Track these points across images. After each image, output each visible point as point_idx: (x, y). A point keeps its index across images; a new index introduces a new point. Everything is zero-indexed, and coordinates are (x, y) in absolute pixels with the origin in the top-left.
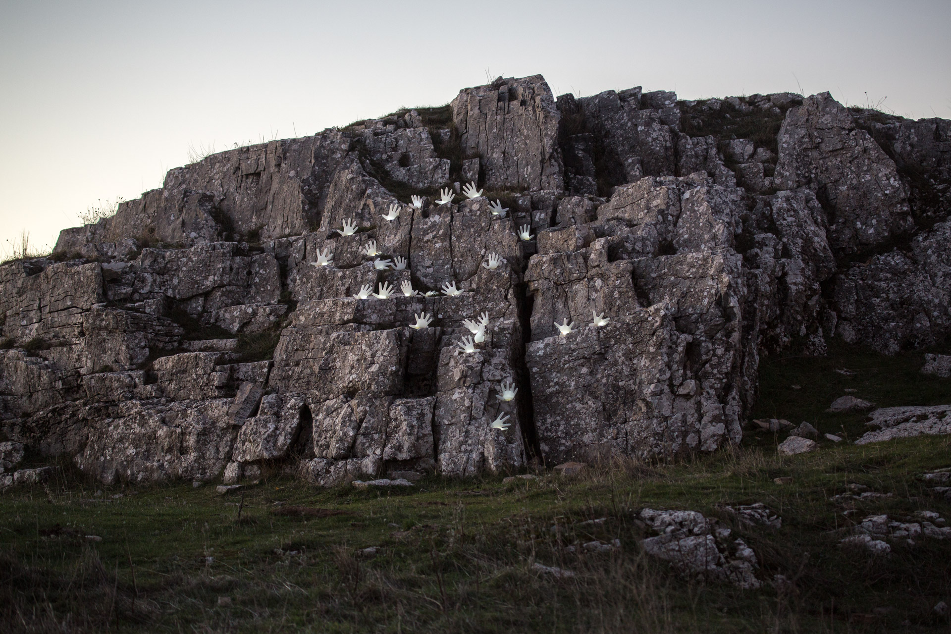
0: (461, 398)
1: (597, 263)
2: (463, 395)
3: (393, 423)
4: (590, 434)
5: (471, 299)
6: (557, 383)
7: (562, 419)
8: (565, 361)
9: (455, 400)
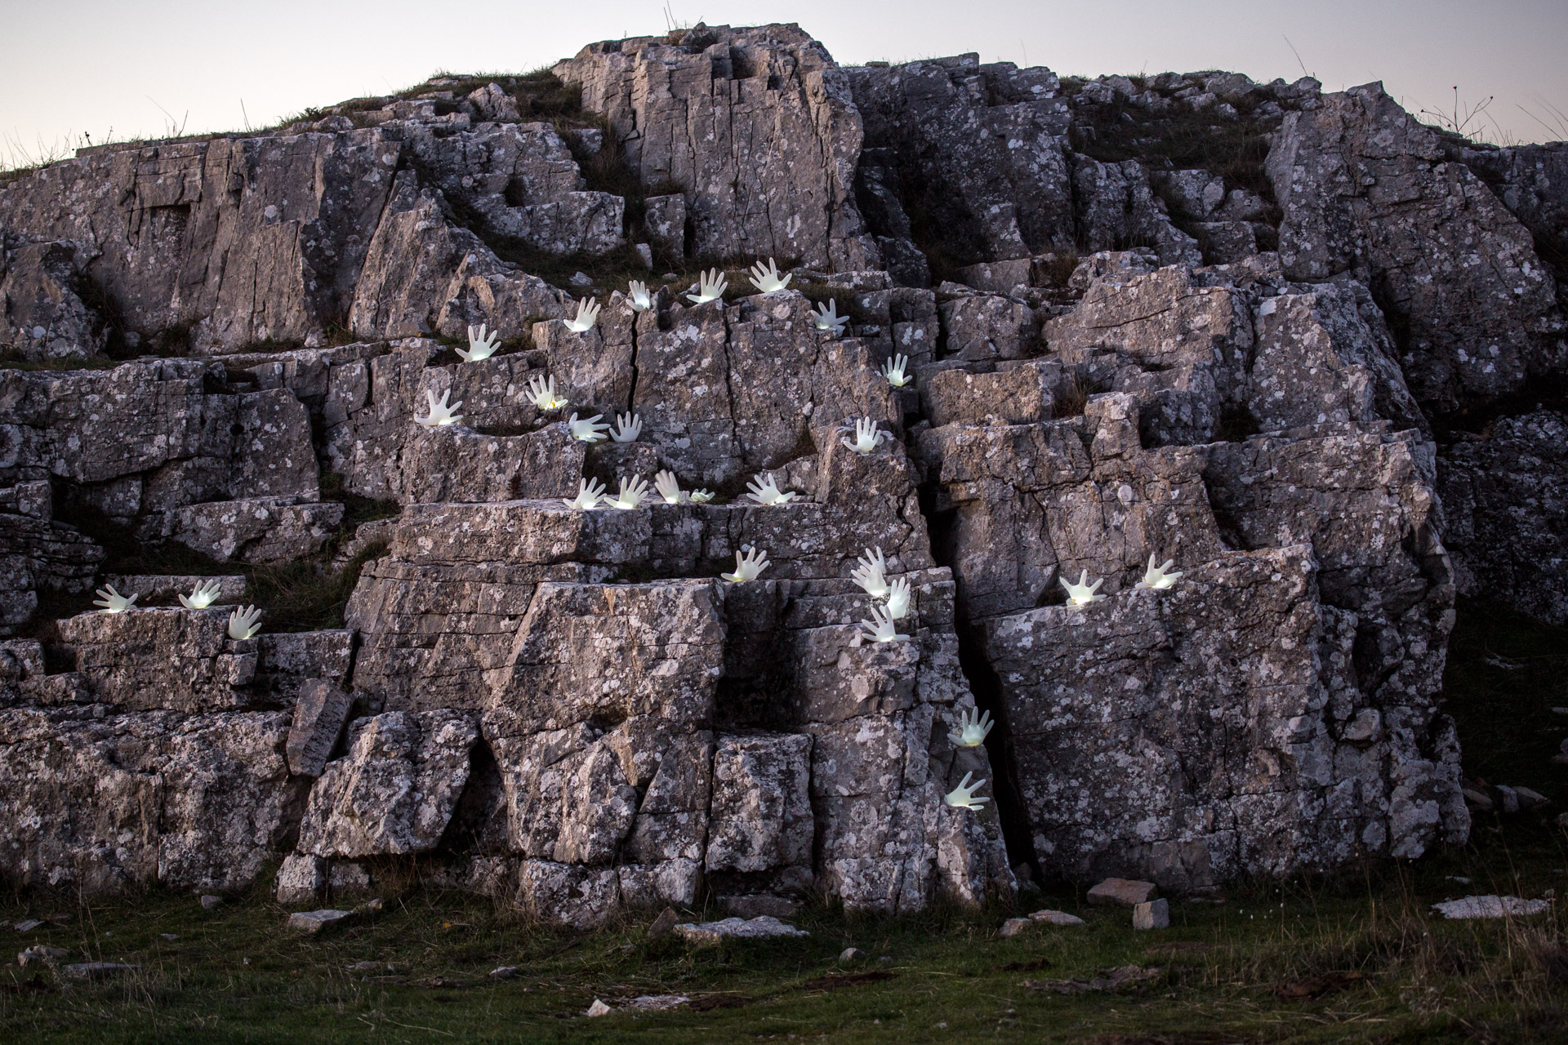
0: (878, 740)
1: (1115, 450)
2: (881, 733)
3: (726, 791)
4: (1153, 820)
5: (818, 515)
6: (1068, 709)
7: (1083, 785)
8: (1085, 661)
9: (864, 744)
